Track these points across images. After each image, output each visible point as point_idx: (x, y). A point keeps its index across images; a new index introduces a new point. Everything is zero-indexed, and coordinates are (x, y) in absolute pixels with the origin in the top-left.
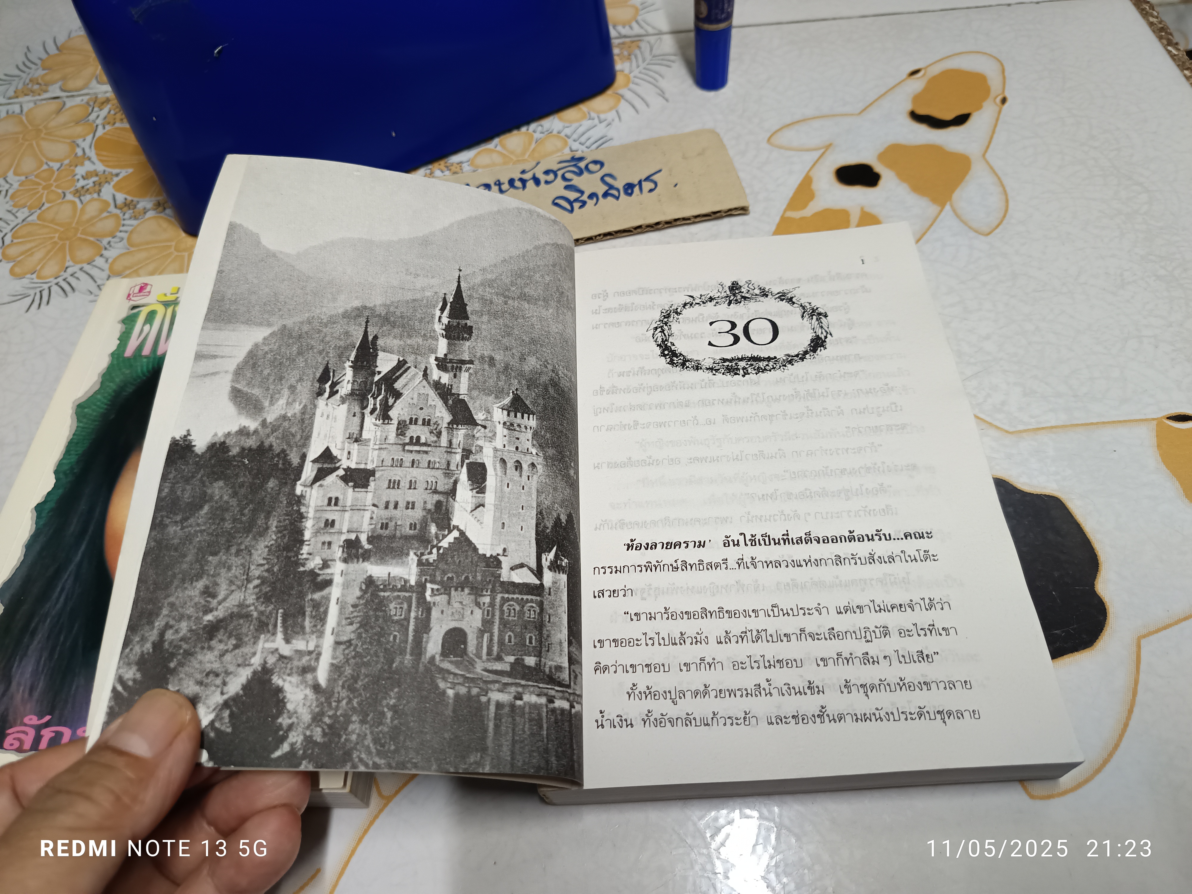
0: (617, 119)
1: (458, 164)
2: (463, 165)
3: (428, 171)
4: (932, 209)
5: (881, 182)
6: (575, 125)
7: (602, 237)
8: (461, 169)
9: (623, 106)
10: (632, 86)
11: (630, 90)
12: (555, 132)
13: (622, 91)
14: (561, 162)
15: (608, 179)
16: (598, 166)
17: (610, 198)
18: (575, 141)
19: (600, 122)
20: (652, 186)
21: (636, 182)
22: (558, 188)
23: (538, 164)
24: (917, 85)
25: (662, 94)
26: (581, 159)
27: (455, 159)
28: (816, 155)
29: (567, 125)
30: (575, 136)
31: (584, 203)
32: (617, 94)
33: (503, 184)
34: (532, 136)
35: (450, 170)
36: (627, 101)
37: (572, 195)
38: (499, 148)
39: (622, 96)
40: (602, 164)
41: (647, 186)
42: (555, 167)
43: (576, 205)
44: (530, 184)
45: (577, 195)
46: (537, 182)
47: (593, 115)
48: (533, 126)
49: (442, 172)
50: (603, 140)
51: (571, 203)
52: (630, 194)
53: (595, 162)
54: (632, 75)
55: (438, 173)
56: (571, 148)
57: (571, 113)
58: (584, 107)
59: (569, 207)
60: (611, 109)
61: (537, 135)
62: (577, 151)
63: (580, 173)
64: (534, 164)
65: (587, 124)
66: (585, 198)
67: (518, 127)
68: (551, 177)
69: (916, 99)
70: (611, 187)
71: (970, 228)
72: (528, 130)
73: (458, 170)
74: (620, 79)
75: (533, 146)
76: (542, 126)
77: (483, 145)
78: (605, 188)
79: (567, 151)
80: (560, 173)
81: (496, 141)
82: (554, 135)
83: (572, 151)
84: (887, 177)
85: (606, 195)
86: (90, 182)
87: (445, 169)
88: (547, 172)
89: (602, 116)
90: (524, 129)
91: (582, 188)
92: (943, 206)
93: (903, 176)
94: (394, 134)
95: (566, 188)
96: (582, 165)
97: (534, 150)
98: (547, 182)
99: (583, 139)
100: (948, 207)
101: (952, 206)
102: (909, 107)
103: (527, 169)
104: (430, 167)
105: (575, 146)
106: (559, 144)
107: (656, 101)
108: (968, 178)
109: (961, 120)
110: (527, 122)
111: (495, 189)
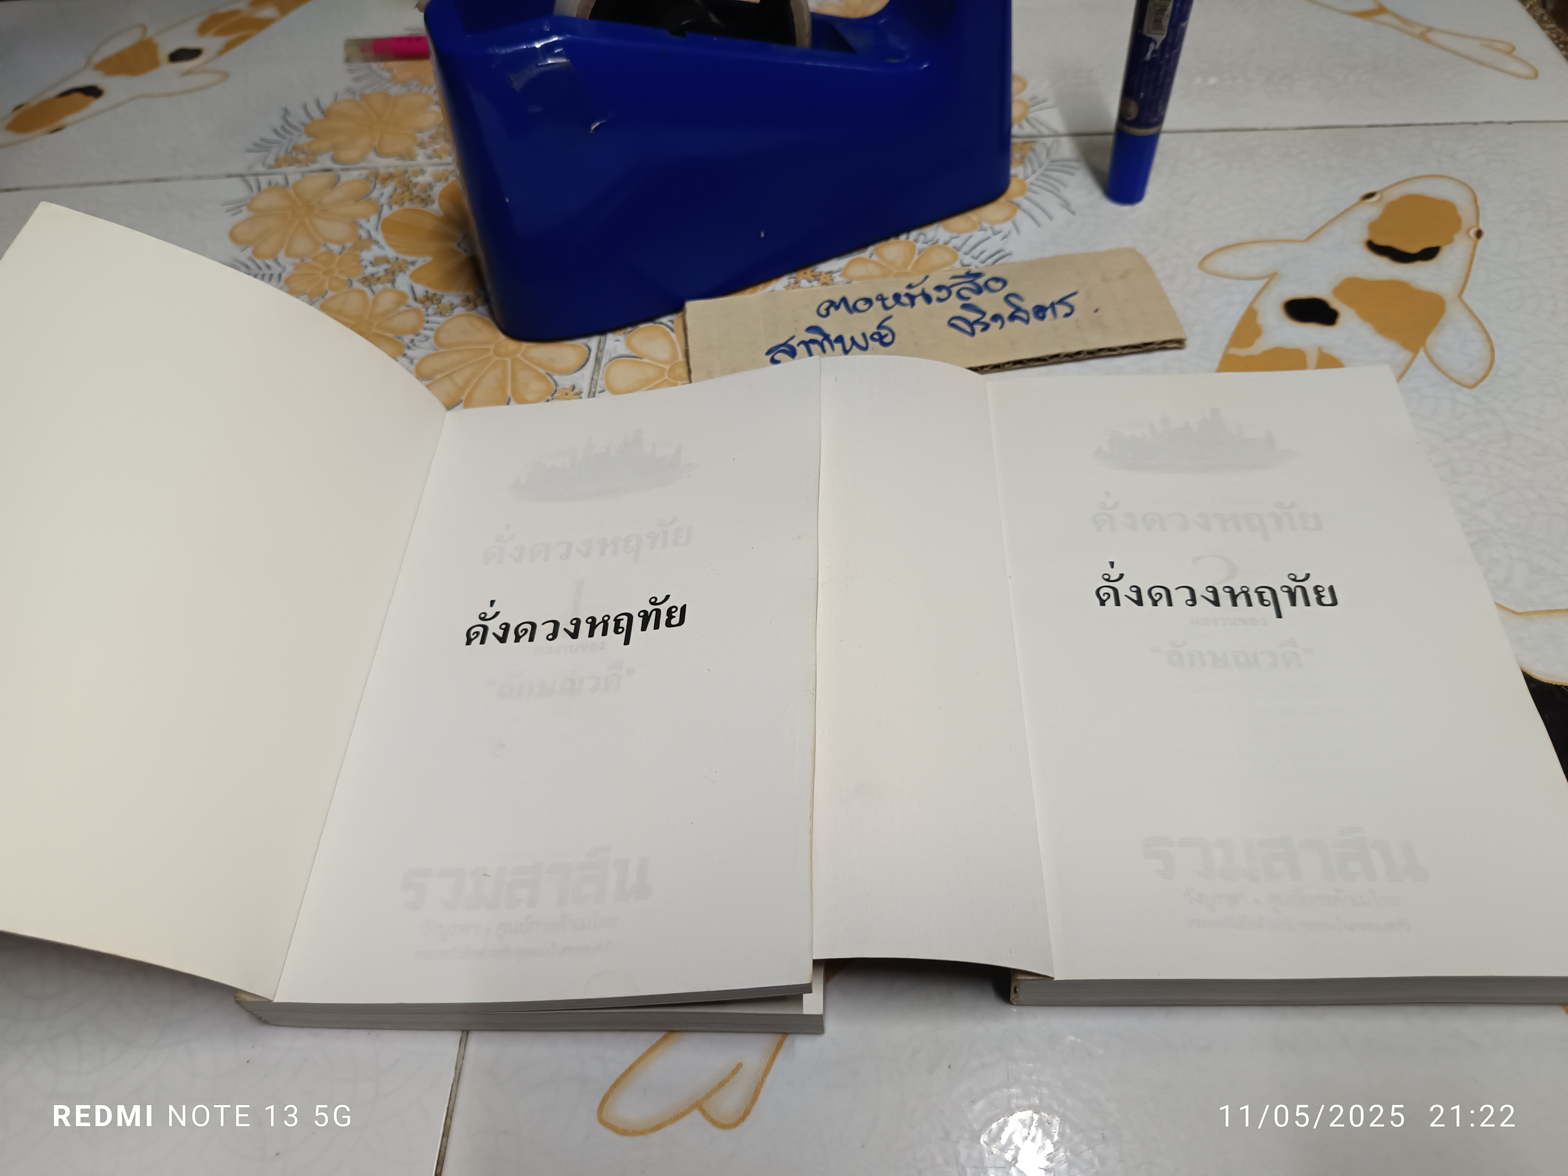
0: (1014, 232)
1: (828, 273)
2: (834, 275)
3: (793, 281)
4: (1404, 355)
5: (1341, 321)
6: (964, 236)
7: (1010, 365)
8: (832, 280)
9: (1020, 216)
10: (1029, 194)
11: (1027, 198)
12: (941, 242)
13: (1019, 200)
14: (954, 277)
15: (1013, 300)
16: (1000, 285)
17: (1017, 322)
18: (966, 254)
19: (995, 233)
20: (1068, 310)
21: (1047, 304)
22: (954, 306)
23: (926, 277)
24: (1372, 211)
25: (1066, 205)
26: (978, 275)
27: (824, 267)
28: (1259, 284)
29: (954, 235)
30: (966, 248)
31: (986, 327)
32: (1012, 202)
33: (887, 299)
34: (914, 247)
35: (818, 280)
36: (1024, 211)
37: (972, 316)
38: (875, 258)
39: (1018, 206)
40: (1005, 283)
41: (1062, 310)
42: (948, 283)
43: (978, 328)
44: (920, 301)
45: (978, 316)
46: (928, 299)
47: (985, 225)
48: (914, 234)
49: (809, 281)
50: (1000, 255)
51: (971, 324)
52: (1043, 318)
53: (997, 279)
54: (1028, 181)
55: (804, 283)
56: (961, 262)
57: (958, 222)
58: (973, 216)
59: (968, 329)
60: (1006, 219)
61: (919, 245)
62: (969, 265)
63: (979, 291)
64: (922, 277)
65: (978, 235)
66: (987, 319)
67: (897, 234)
68: (943, 294)
69: (1373, 226)
70: (1018, 309)
71: (1451, 379)
72: (907, 238)
73: (828, 280)
74: (1014, 186)
75: (916, 257)
76: (925, 235)
77: (855, 253)
78: (1011, 310)
79: (957, 264)
80: (954, 290)
81: (871, 249)
82: (940, 246)
83: (964, 265)
84: (1347, 315)
85: (1012, 317)
86: (380, 270)
87: (812, 278)
88: (939, 288)
89: (997, 227)
90: (903, 237)
91: (983, 307)
92: (1416, 351)
93: (1367, 315)
94: (762, 235)
95: (964, 307)
96: (981, 281)
97: (917, 262)
98: (940, 300)
99: (976, 252)
100: (1421, 353)
101: (1426, 352)
102: (1365, 236)
103: (915, 282)
104: (794, 275)
105: (967, 260)
106: (947, 257)
107: (1061, 214)
108: (1442, 321)
109: (1429, 254)
110: (908, 229)
111: (877, 304)
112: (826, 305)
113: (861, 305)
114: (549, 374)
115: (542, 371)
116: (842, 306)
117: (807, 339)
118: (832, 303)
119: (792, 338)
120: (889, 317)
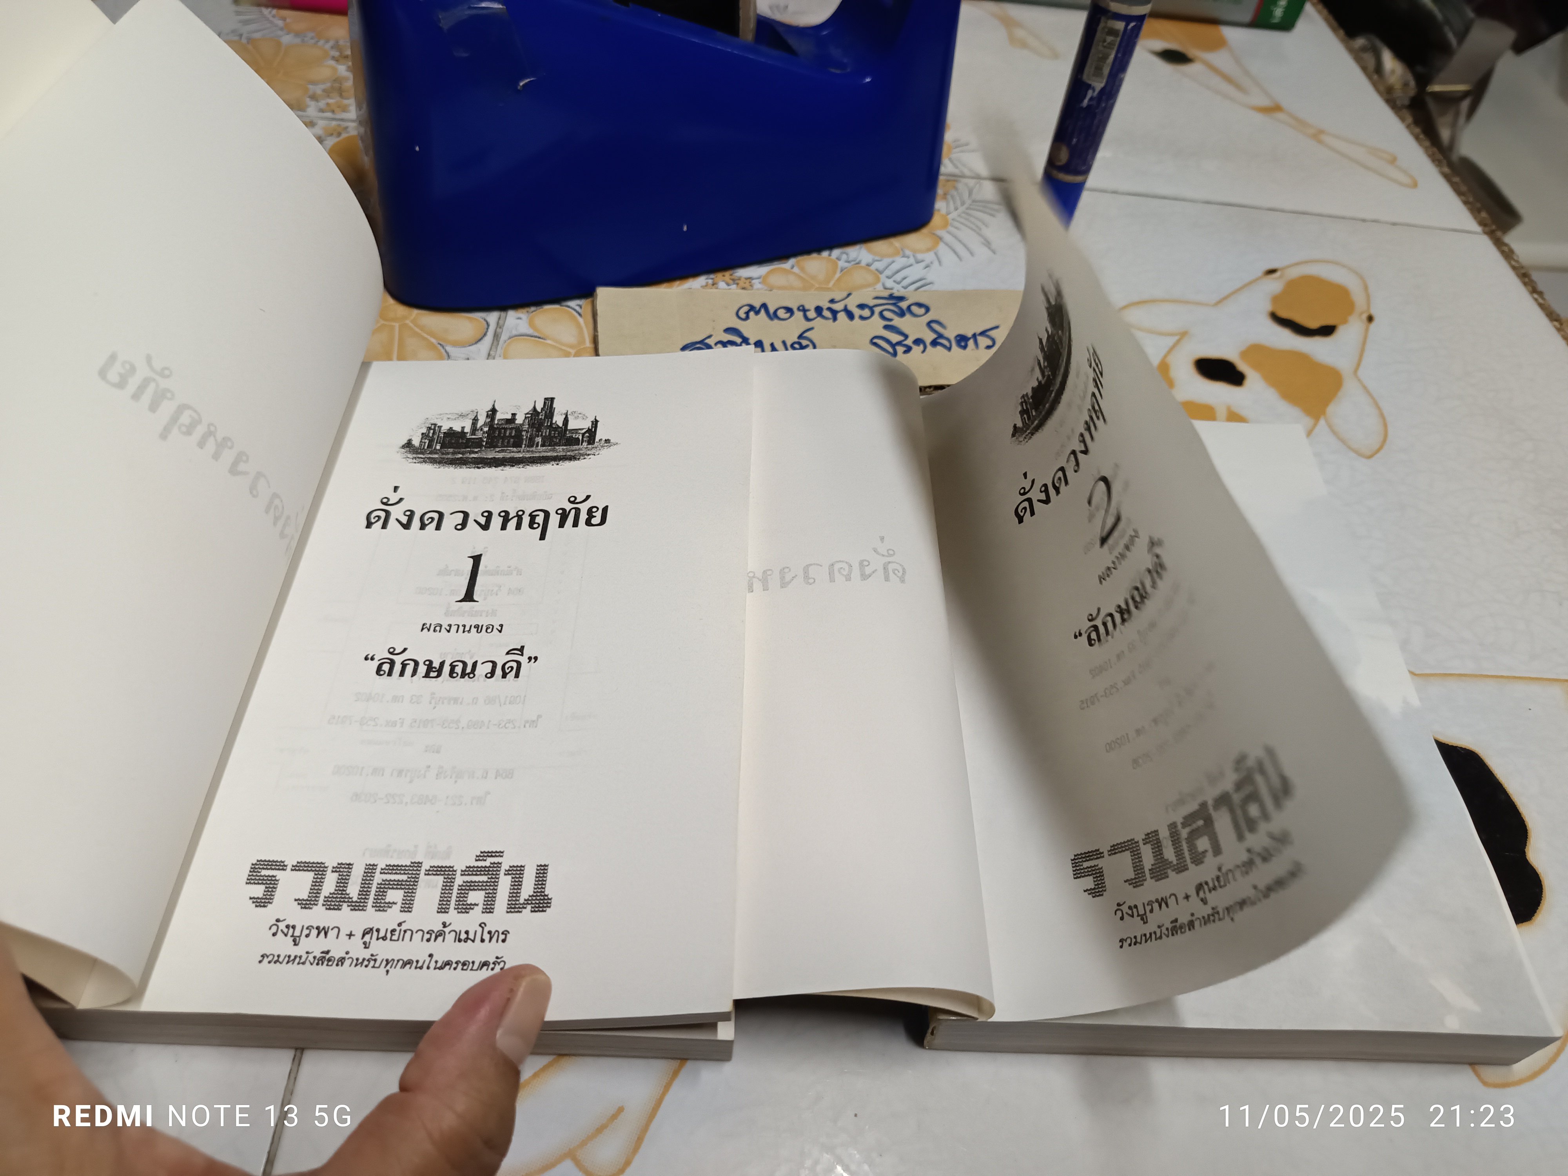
0: (936, 263)
1: (747, 279)
2: (754, 281)
3: (710, 281)
4: (1308, 421)
5: (1248, 382)
6: (887, 261)
7: (932, 389)
8: (751, 286)
9: (941, 247)
10: (950, 229)
11: (949, 232)
12: (863, 264)
13: (941, 233)
14: (877, 298)
15: (934, 326)
16: (922, 311)
17: (939, 348)
18: (889, 277)
19: (918, 262)
20: (990, 343)
21: (970, 335)
22: (876, 326)
23: (849, 295)
24: (1274, 286)
25: (987, 243)
26: (901, 299)
27: (743, 273)
28: (1171, 341)
29: (877, 258)
30: (888, 272)
31: (908, 349)
32: (934, 234)
33: (809, 310)
34: (837, 265)
35: (738, 284)
36: (947, 244)
37: (895, 338)
38: (796, 270)
39: (940, 239)
40: (928, 309)
41: (983, 341)
42: (872, 303)
43: (900, 349)
44: (842, 316)
45: (900, 338)
46: (851, 316)
47: (908, 252)
48: (836, 252)
49: (728, 284)
50: (921, 283)
51: (893, 346)
52: (965, 347)
53: (920, 305)
54: (950, 217)
55: (722, 285)
56: (883, 285)
57: (880, 246)
58: (897, 242)
59: (890, 350)
60: (929, 250)
61: (841, 264)
62: (891, 289)
63: (902, 314)
64: (845, 294)
65: (900, 262)
66: (909, 342)
67: (819, 250)
68: (866, 313)
69: (1276, 299)
70: (940, 336)
71: (1349, 448)
72: (830, 255)
73: (747, 285)
74: (936, 220)
75: (838, 275)
76: (847, 254)
77: (776, 263)
78: (933, 336)
79: (879, 287)
80: (877, 310)
81: (792, 261)
82: (862, 267)
83: (886, 288)
84: (1252, 377)
85: (934, 343)
87: (731, 282)
88: (861, 306)
89: (920, 256)
90: (825, 254)
91: (906, 330)
92: (1317, 419)
93: (1272, 380)
94: (685, 228)
95: (886, 327)
96: (904, 305)
97: (839, 279)
98: (862, 318)
99: (898, 277)
100: (1322, 422)
101: (1326, 421)
102: (1268, 307)
103: (837, 299)
104: (712, 276)
105: (889, 283)
106: (870, 278)
107: (982, 252)
108: (1340, 394)
109: (1327, 331)
110: (830, 247)
111: (799, 315)
112: (746, 309)
113: (781, 313)
114: (441, 345)
115: (433, 340)
116: (763, 311)
117: (725, 340)
118: (752, 308)
119: (710, 337)
120: (812, 329)
